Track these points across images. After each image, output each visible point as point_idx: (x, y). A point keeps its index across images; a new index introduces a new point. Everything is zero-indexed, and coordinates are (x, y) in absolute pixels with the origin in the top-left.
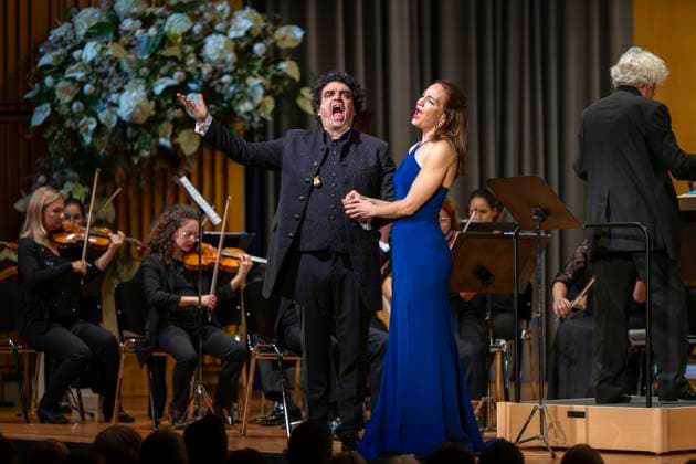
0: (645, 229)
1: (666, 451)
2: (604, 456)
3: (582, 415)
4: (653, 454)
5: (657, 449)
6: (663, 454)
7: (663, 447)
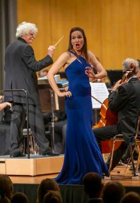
0: (26, 92)
1: (35, 175)
2: (11, 178)
3: (3, 162)
4: (31, 176)
5: (32, 174)
6: (34, 176)
7: (34, 173)
